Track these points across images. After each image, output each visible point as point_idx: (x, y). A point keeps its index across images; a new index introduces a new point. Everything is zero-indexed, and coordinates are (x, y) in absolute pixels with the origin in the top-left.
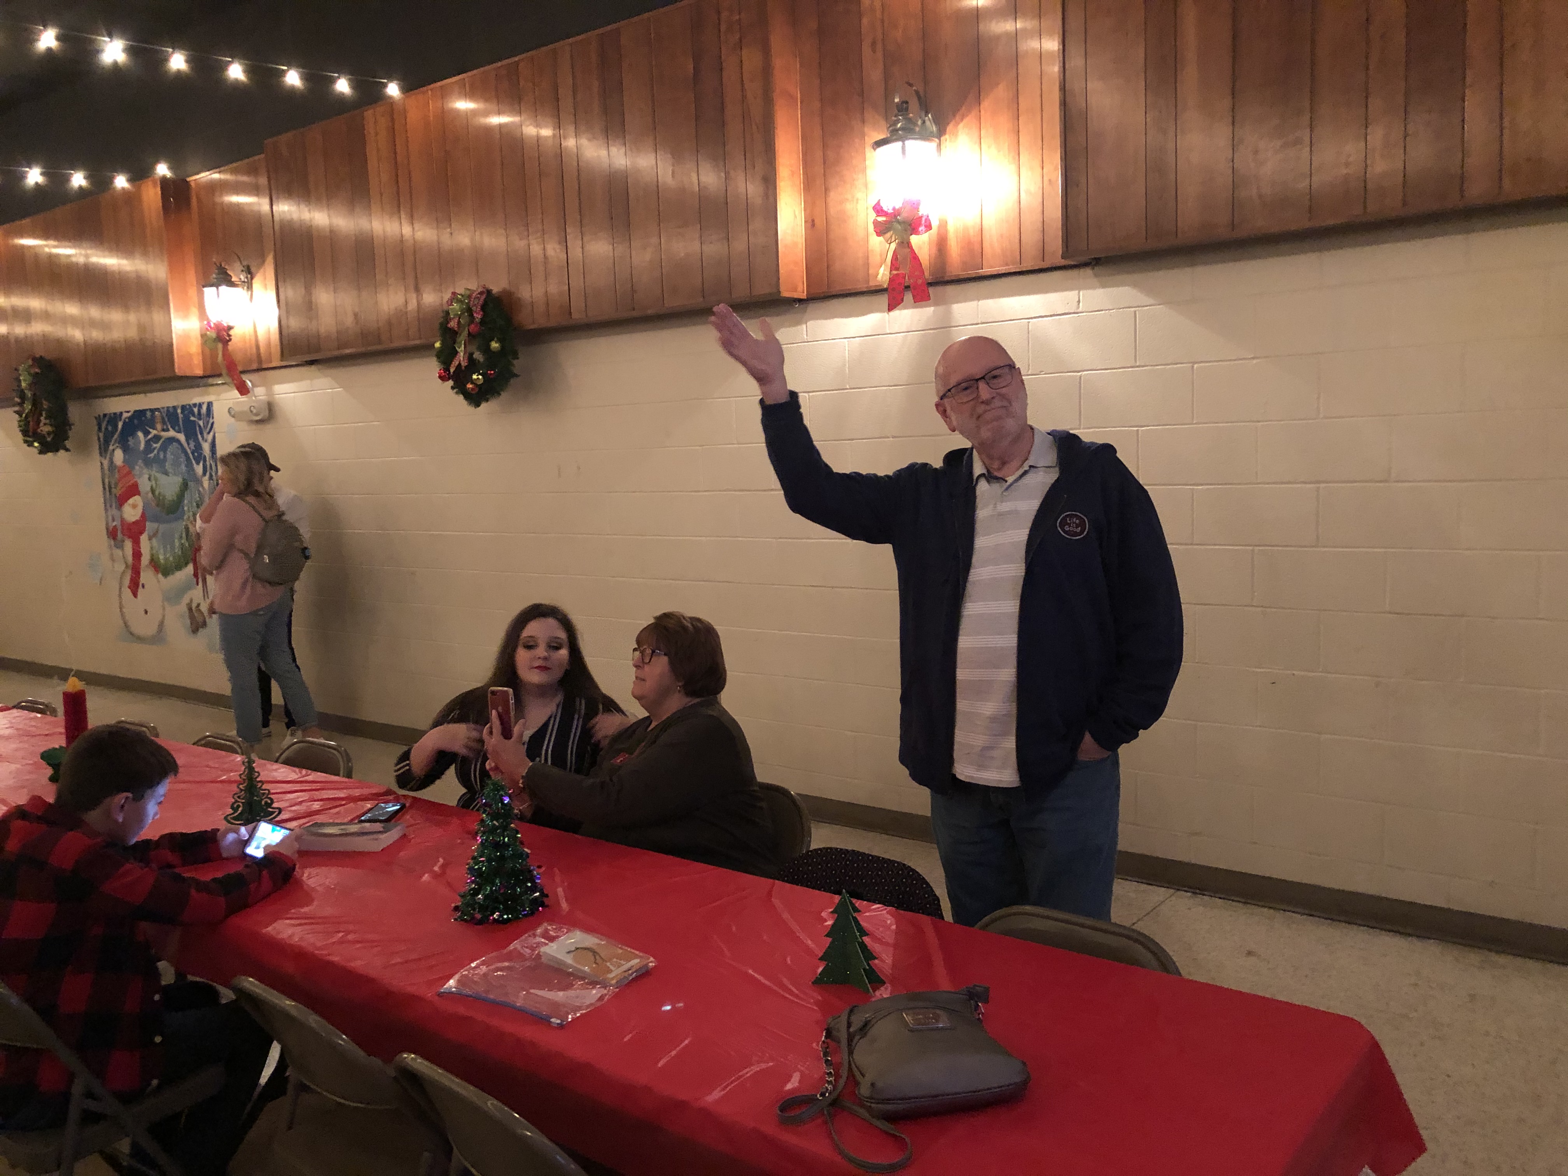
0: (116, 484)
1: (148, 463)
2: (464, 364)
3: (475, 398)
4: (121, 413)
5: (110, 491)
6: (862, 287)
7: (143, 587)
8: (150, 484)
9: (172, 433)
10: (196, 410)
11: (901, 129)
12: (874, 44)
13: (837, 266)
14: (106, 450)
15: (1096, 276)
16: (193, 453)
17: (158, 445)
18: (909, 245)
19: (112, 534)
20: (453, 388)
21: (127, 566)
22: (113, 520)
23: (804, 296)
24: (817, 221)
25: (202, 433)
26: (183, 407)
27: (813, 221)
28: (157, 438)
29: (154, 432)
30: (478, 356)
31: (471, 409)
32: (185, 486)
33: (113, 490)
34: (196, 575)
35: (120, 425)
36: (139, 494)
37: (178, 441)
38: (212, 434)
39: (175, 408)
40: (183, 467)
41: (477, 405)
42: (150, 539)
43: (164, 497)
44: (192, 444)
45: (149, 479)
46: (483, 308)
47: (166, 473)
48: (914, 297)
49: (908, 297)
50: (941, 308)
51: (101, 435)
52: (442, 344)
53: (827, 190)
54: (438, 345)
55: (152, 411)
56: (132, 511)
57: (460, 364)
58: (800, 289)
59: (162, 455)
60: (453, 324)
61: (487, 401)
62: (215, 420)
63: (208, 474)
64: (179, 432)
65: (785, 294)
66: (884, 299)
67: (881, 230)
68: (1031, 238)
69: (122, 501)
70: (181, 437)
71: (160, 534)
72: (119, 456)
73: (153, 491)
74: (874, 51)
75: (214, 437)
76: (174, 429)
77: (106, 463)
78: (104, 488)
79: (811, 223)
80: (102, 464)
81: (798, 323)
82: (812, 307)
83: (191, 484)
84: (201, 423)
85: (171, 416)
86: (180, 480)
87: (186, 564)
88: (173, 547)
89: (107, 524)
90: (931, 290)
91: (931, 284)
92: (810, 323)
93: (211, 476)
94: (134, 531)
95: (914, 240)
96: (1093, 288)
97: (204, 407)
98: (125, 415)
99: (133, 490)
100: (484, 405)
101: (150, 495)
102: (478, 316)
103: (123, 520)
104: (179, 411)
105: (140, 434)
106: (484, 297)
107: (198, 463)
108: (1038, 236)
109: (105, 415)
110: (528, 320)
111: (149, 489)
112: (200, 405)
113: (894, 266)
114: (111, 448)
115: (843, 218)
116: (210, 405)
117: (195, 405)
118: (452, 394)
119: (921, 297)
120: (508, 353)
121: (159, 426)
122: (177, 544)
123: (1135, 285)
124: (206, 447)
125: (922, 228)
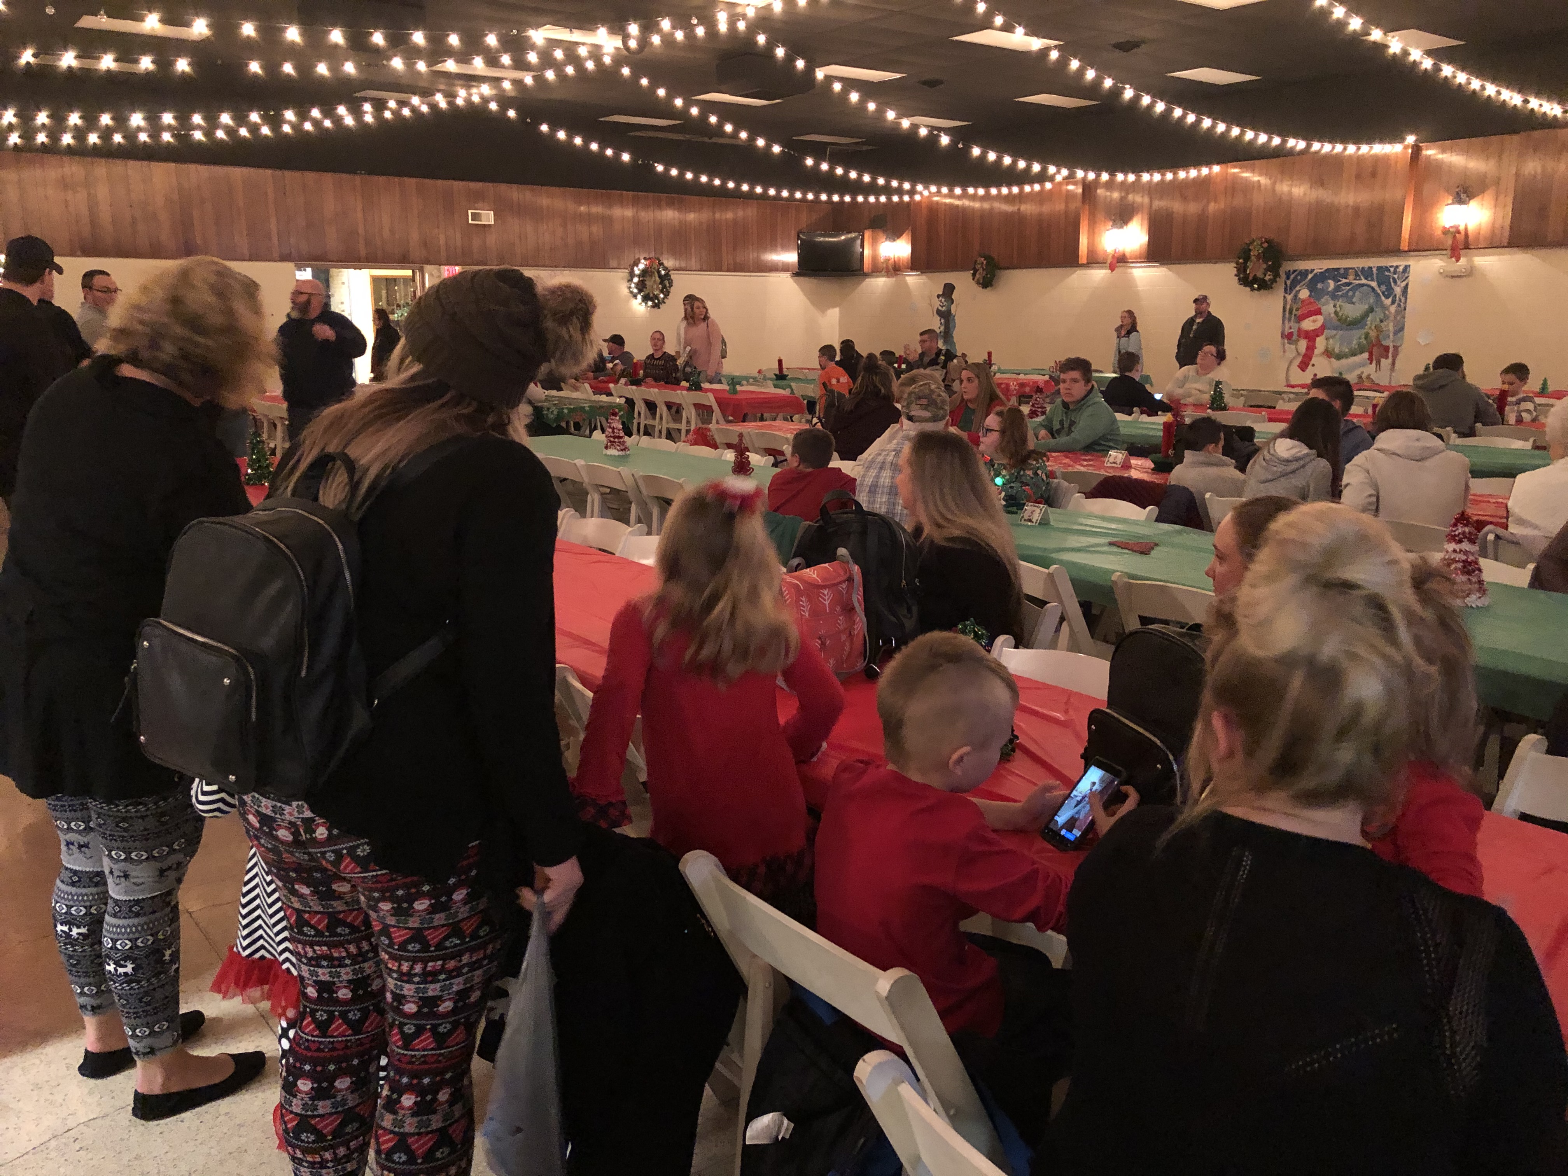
0: (1297, 310)
1: (1334, 297)
4: (1313, 270)
5: (1291, 313)
7: (1313, 365)
9: (1364, 281)
10: (1392, 270)
14: (1291, 290)
16: (1383, 293)
17: (1348, 288)
19: (1288, 337)
21: (1298, 354)
22: (1290, 328)
25: (1395, 282)
26: (1379, 268)
28: (1348, 284)
29: (1344, 281)
32: (1371, 310)
33: (1294, 312)
34: (1370, 359)
35: (1310, 276)
36: (1321, 314)
37: (1369, 286)
38: (1405, 283)
39: (1370, 268)
40: (1372, 300)
42: (1326, 339)
43: (1347, 316)
44: (1384, 288)
45: (1335, 306)
47: (1353, 303)
51: (1289, 282)
55: (1346, 269)
56: (1308, 324)
59: (1350, 293)
62: (1410, 275)
63: (1396, 304)
64: (1372, 280)
69: (1300, 319)
70: (1374, 284)
71: (1338, 337)
72: (1304, 294)
73: (1336, 313)
75: (1407, 285)
76: (1366, 279)
77: (1290, 297)
78: (1284, 311)
80: (1285, 297)
83: (1378, 309)
84: (1396, 276)
85: (1367, 273)
86: (1367, 307)
87: (1361, 353)
88: (1349, 344)
89: (1284, 330)
93: (1399, 305)
94: (1311, 337)
97: (1401, 269)
98: (1315, 272)
99: (1318, 312)
101: (1333, 315)
103: (1299, 329)
104: (1374, 270)
105: (1330, 282)
107: (1387, 298)
109: (1295, 271)
111: (1332, 312)
112: (1397, 267)
114: (1298, 288)
116: (1406, 268)
117: (1391, 267)
121: (1351, 277)
122: (1355, 342)
124: (1398, 290)
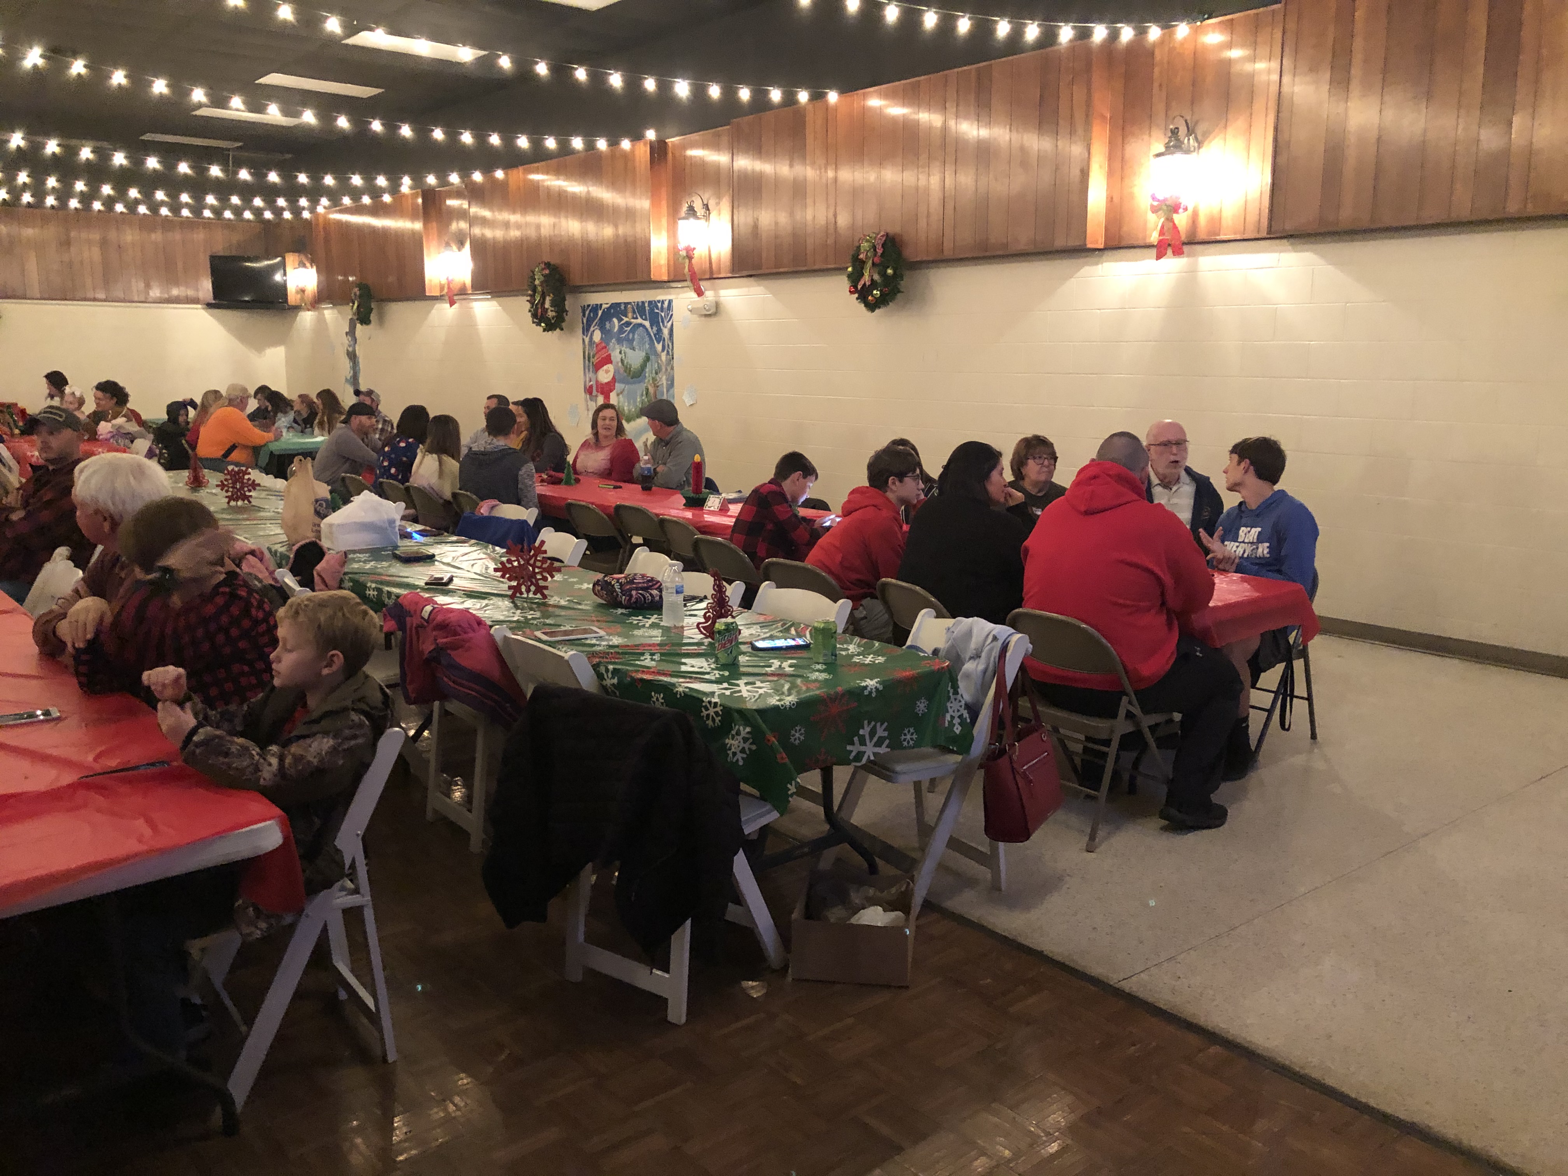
0: (594, 355)
1: (620, 341)
2: (868, 284)
3: (872, 307)
4: (601, 305)
5: (589, 361)
6: (1141, 243)
8: (620, 356)
9: (639, 321)
10: (659, 305)
11: (1173, 146)
12: (1160, 85)
13: (1125, 229)
14: (588, 330)
15: (1292, 244)
16: (655, 335)
17: (629, 329)
18: (1172, 221)
19: (589, 390)
20: (857, 299)
22: (590, 381)
23: (1102, 247)
24: (1115, 199)
25: (663, 322)
26: (650, 302)
27: (1112, 198)
28: (628, 324)
29: (626, 319)
30: (876, 277)
31: (869, 314)
32: (647, 359)
33: (592, 360)
35: (600, 313)
36: (611, 362)
37: (644, 326)
38: (670, 323)
39: (643, 303)
40: (647, 346)
41: (873, 311)
42: (618, 395)
43: (631, 365)
44: (655, 329)
45: (620, 353)
46: (883, 246)
47: (634, 349)
48: (1173, 252)
49: (1169, 251)
50: (1191, 259)
51: (585, 321)
52: (853, 269)
53: (1122, 178)
54: (850, 269)
55: (626, 304)
56: (605, 375)
57: (865, 284)
58: (1100, 242)
59: (631, 336)
60: (861, 256)
61: (879, 308)
62: (674, 313)
64: (645, 320)
65: (1089, 246)
66: (1154, 252)
67: (1154, 210)
68: (1252, 218)
69: (597, 367)
70: (647, 324)
71: (625, 392)
72: (597, 336)
73: (622, 361)
74: (1161, 90)
75: (672, 325)
76: (641, 317)
77: (587, 340)
78: (584, 358)
79: (1110, 200)
80: (584, 340)
81: (1097, 264)
82: (1106, 252)
83: (652, 357)
84: (663, 314)
85: (640, 309)
86: (644, 354)
88: (635, 401)
89: (585, 382)
90: (1186, 249)
91: (1184, 244)
92: (1105, 264)
93: (668, 352)
94: (606, 389)
95: (1176, 217)
96: (1289, 251)
97: (666, 304)
98: (604, 306)
99: (608, 360)
100: (877, 311)
101: (620, 364)
102: (880, 251)
103: (597, 381)
104: (646, 305)
105: (615, 320)
106: (884, 239)
107: (658, 343)
108: (1256, 218)
109: (589, 306)
110: (910, 254)
111: (619, 360)
112: (663, 302)
113: (1162, 233)
114: (592, 329)
115: (1132, 196)
116: (670, 302)
117: (659, 301)
118: (856, 302)
119: (1178, 252)
120: (897, 276)
121: (630, 315)
123: (1315, 252)
124: (666, 332)
125: (1181, 210)
